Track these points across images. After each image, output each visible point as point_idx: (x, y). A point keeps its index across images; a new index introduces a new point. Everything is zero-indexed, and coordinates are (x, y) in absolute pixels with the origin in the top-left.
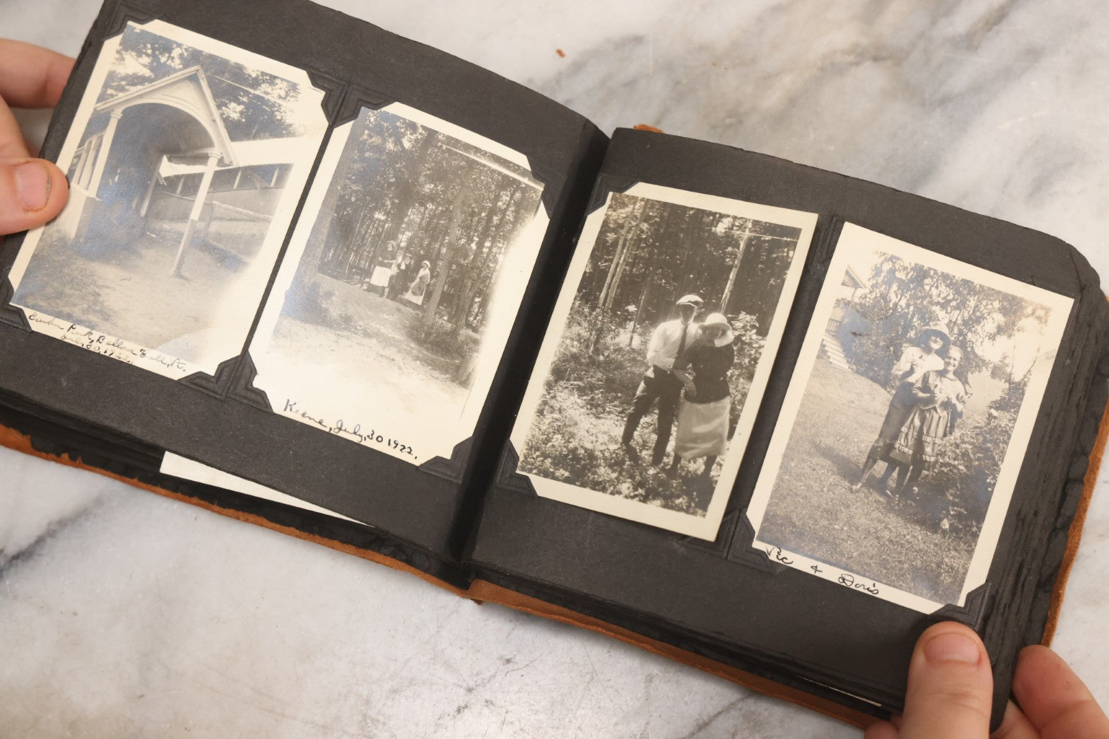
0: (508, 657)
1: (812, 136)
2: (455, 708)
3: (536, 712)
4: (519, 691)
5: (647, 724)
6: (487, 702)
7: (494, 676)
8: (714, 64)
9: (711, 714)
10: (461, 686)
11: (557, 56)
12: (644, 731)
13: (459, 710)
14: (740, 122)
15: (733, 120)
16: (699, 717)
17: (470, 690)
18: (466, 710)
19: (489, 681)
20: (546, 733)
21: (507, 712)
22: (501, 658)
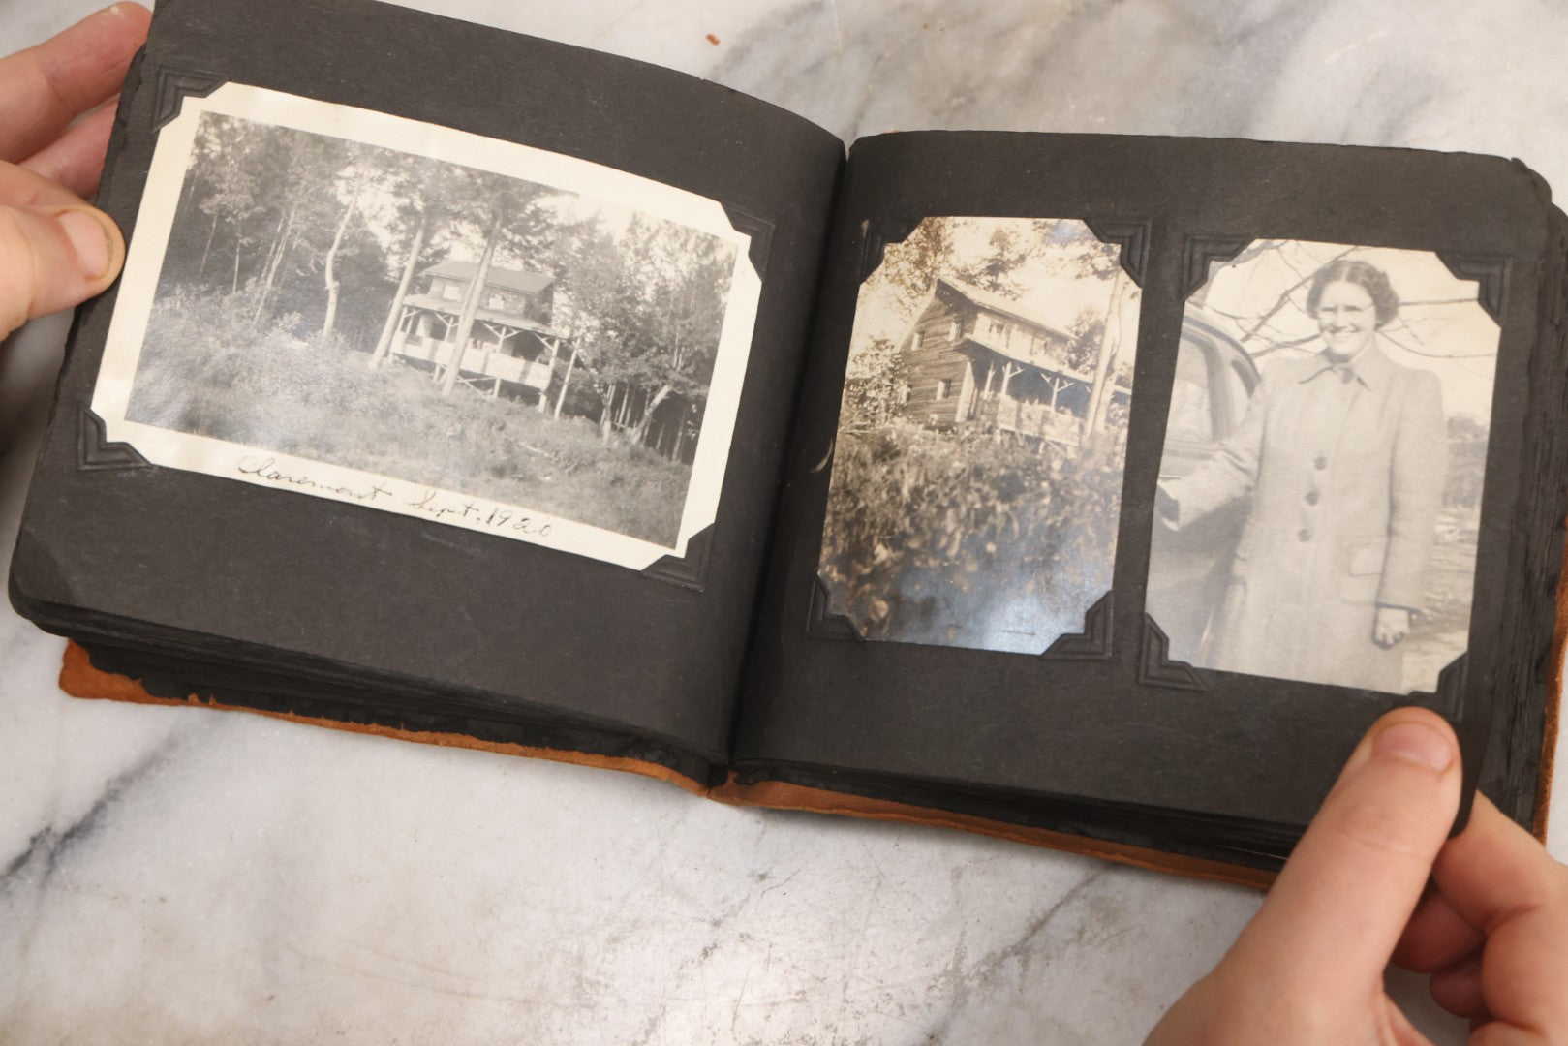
0: (761, 872)
1: (1073, 107)
2: (700, 950)
3: (811, 940)
4: (784, 916)
5: (963, 933)
6: (742, 936)
7: (746, 900)
8: (925, 27)
9: (1047, 909)
10: (704, 920)
11: (708, 43)
12: (960, 944)
13: (706, 953)
14: (973, 101)
15: (962, 100)
16: (1030, 915)
17: (716, 924)
18: (715, 951)
19: (741, 907)
20: (828, 966)
21: (771, 946)
22: (751, 875)
